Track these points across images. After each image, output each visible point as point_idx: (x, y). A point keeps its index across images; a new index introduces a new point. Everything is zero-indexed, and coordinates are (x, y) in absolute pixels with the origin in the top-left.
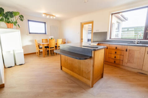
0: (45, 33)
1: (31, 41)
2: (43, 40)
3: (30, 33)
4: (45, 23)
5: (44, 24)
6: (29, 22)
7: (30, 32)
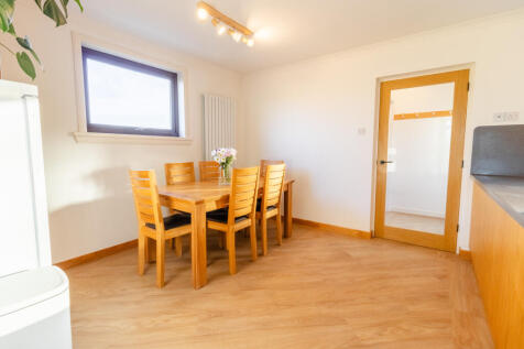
0: (175, 133)
1: (99, 176)
2: (169, 166)
3: (91, 128)
4: (174, 77)
5: (167, 82)
6: (90, 62)
7: (93, 121)
